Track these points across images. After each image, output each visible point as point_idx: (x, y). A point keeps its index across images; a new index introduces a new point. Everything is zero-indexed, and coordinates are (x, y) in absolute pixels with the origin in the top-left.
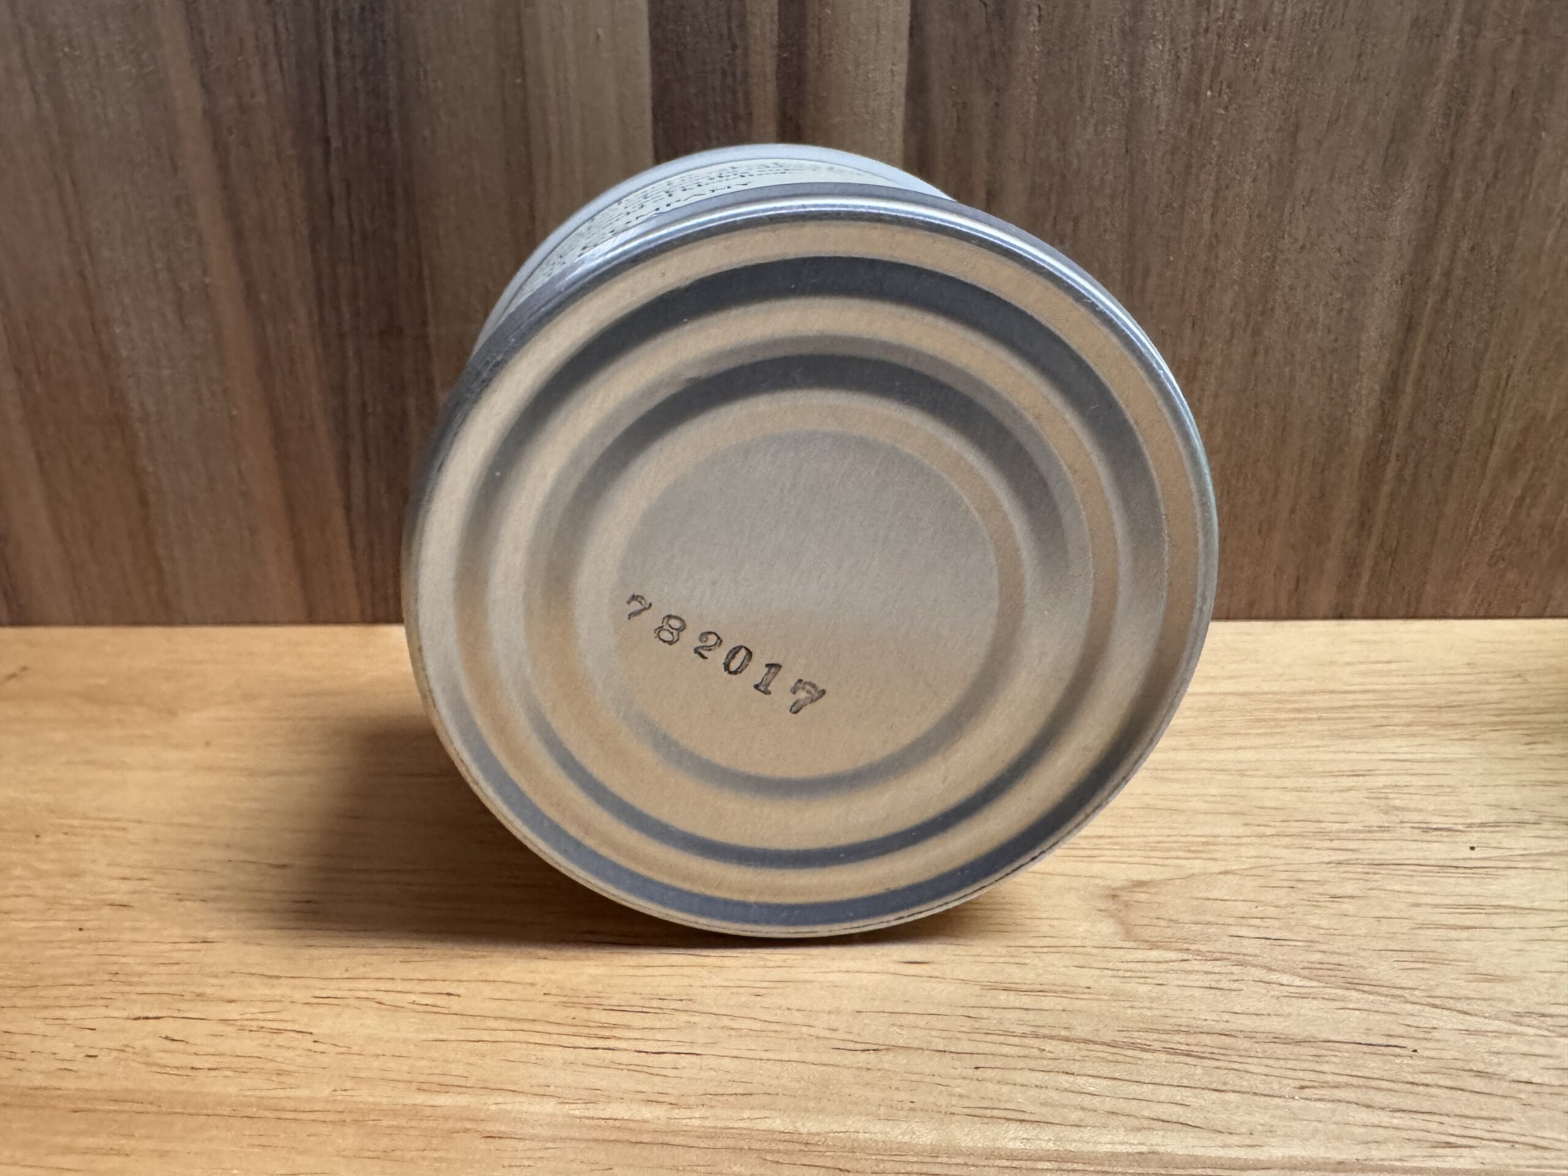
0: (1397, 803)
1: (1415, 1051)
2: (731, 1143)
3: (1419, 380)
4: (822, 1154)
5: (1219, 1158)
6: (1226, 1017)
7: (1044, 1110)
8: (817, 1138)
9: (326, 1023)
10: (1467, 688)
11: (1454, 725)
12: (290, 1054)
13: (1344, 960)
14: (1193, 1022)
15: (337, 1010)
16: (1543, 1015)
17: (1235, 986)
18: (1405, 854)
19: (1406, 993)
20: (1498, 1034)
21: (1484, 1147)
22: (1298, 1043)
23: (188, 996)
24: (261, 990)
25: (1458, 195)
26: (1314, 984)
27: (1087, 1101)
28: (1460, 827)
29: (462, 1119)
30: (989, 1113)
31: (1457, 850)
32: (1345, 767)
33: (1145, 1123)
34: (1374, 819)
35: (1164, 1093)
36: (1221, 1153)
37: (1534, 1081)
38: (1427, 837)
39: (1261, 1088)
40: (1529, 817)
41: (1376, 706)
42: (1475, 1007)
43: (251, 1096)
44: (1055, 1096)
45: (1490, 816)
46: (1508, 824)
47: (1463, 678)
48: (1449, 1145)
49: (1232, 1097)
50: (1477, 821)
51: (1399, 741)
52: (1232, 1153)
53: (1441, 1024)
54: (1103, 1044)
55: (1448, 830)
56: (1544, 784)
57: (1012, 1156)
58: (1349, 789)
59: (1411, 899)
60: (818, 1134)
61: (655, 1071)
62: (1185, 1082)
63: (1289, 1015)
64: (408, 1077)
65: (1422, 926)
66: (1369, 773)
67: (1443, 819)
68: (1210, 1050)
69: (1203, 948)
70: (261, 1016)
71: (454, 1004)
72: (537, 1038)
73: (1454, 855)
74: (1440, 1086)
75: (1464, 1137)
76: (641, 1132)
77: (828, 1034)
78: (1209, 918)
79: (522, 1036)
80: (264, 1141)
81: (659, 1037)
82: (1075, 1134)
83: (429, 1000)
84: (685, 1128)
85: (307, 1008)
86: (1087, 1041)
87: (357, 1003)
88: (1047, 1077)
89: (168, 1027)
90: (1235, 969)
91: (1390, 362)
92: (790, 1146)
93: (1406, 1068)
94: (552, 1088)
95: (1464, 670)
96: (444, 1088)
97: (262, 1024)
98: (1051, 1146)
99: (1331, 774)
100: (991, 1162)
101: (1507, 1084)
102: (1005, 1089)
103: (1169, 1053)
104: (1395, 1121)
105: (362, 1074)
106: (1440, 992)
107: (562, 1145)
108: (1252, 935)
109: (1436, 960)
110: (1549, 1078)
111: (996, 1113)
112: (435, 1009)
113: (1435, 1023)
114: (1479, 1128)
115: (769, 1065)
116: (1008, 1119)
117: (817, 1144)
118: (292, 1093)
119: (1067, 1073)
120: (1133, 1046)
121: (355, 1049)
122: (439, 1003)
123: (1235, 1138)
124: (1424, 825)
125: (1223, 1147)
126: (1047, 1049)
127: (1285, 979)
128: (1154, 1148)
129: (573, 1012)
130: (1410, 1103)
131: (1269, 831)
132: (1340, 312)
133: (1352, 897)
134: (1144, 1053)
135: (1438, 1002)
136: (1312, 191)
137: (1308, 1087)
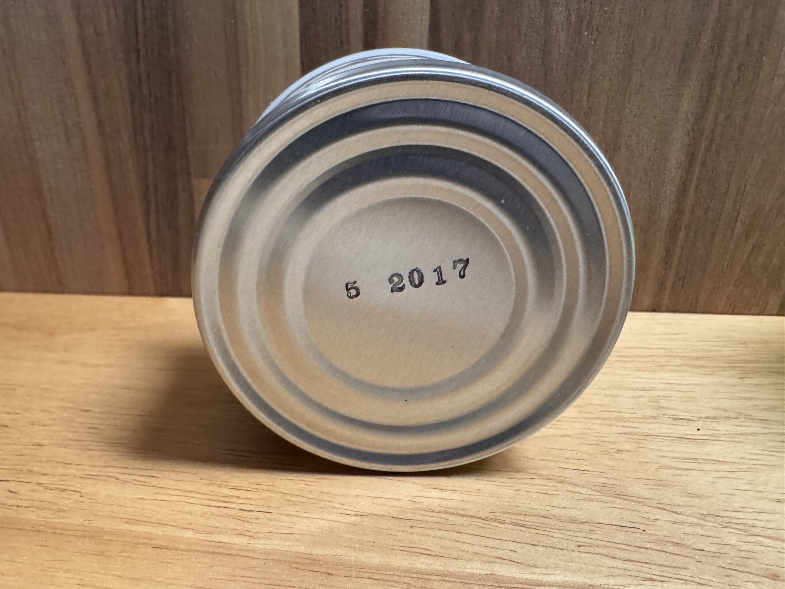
0: (664, 405)
1: (644, 531)
2: (276, 558)
3: (697, 187)
4: (321, 566)
5: (527, 579)
6: (549, 508)
7: (441, 550)
8: (321, 558)
9: (89, 487)
10: (715, 348)
11: (704, 367)
12: (67, 502)
13: (617, 483)
14: (529, 510)
15: (96, 481)
16: (718, 516)
17: (556, 493)
18: (662, 431)
19: (646, 501)
20: (691, 524)
21: (670, 582)
22: (583, 523)
23: (25, 471)
24: (61, 470)
25: (718, 90)
26: (598, 494)
27: (465, 547)
28: (695, 419)
29: (144, 538)
30: (412, 550)
31: (689, 430)
32: (640, 386)
33: (493, 560)
34: (649, 412)
35: (505, 545)
36: (529, 576)
37: (705, 549)
38: (676, 423)
39: (559, 545)
40: (733, 415)
41: (664, 356)
42: (680, 510)
43: (43, 521)
44: (449, 544)
45: (712, 414)
46: (720, 418)
47: (715, 344)
48: (652, 580)
49: (541, 549)
50: (705, 416)
51: (673, 374)
52: (535, 577)
53: (661, 517)
54: (480, 518)
55: (688, 420)
56: (745, 398)
57: (419, 572)
58: (640, 397)
59: (659, 454)
60: (321, 555)
61: (246, 520)
62: (518, 540)
63: (581, 509)
64: (121, 516)
65: (662, 467)
66: (652, 389)
67: (687, 414)
68: (535, 524)
69: (544, 472)
70: (58, 483)
71: (154, 482)
72: (192, 501)
73: (689, 433)
74: (653, 549)
75: (660, 576)
76: (232, 549)
77: (339, 506)
78: (550, 458)
79: (184, 499)
80: (44, 544)
81: (253, 503)
82: (455, 563)
83: (142, 479)
84: (255, 549)
85: (81, 480)
86: (472, 517)
87: (107, 479)
88: (446, 533)
89: (11, 486)
90: (559, 485)
91: (682, 177)
92: (307, 561)
93: (638, 539)
94: (193, 525)
95: (716, 340)
96: (139, 523)
97: (57, 486)
98: (440, 568)
99: (631, 389)
100: (407, 574)
101: (690, 550)
102: (423, 538)
103: (513, 525)
104: (625, 566)
105: (100, 514)
106: (666, 501)
107: (191, 554)
108: (570, 468)
109: (665, 485)
110: (714, 548)
111: (416, 550)
112: (144, 484)
113: (658, 517)
114: (669, 573)
115: (305, 520)
116: (421, 554)
117: (320, 561)
118: (62, 520)
119: (457, 532)
120: (496, 520)
121: (100, 501)
122: (147, 481)
123: (539, 570)
124: (676, 417)
125: (531, 574)
126: (450, 519)
127: (583, 491)
128: (493, 573)
129: (212, 488)
130: (635, 557)
131: (593, 416)
132: (656, 149)
133: (628, 451)
134: (500, 524)
135: (662, 506)
136: (641, 85)
137: (582, 546)
